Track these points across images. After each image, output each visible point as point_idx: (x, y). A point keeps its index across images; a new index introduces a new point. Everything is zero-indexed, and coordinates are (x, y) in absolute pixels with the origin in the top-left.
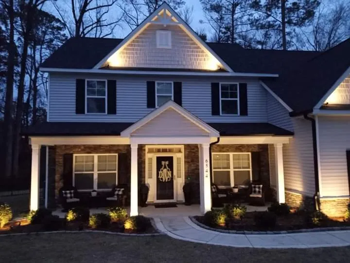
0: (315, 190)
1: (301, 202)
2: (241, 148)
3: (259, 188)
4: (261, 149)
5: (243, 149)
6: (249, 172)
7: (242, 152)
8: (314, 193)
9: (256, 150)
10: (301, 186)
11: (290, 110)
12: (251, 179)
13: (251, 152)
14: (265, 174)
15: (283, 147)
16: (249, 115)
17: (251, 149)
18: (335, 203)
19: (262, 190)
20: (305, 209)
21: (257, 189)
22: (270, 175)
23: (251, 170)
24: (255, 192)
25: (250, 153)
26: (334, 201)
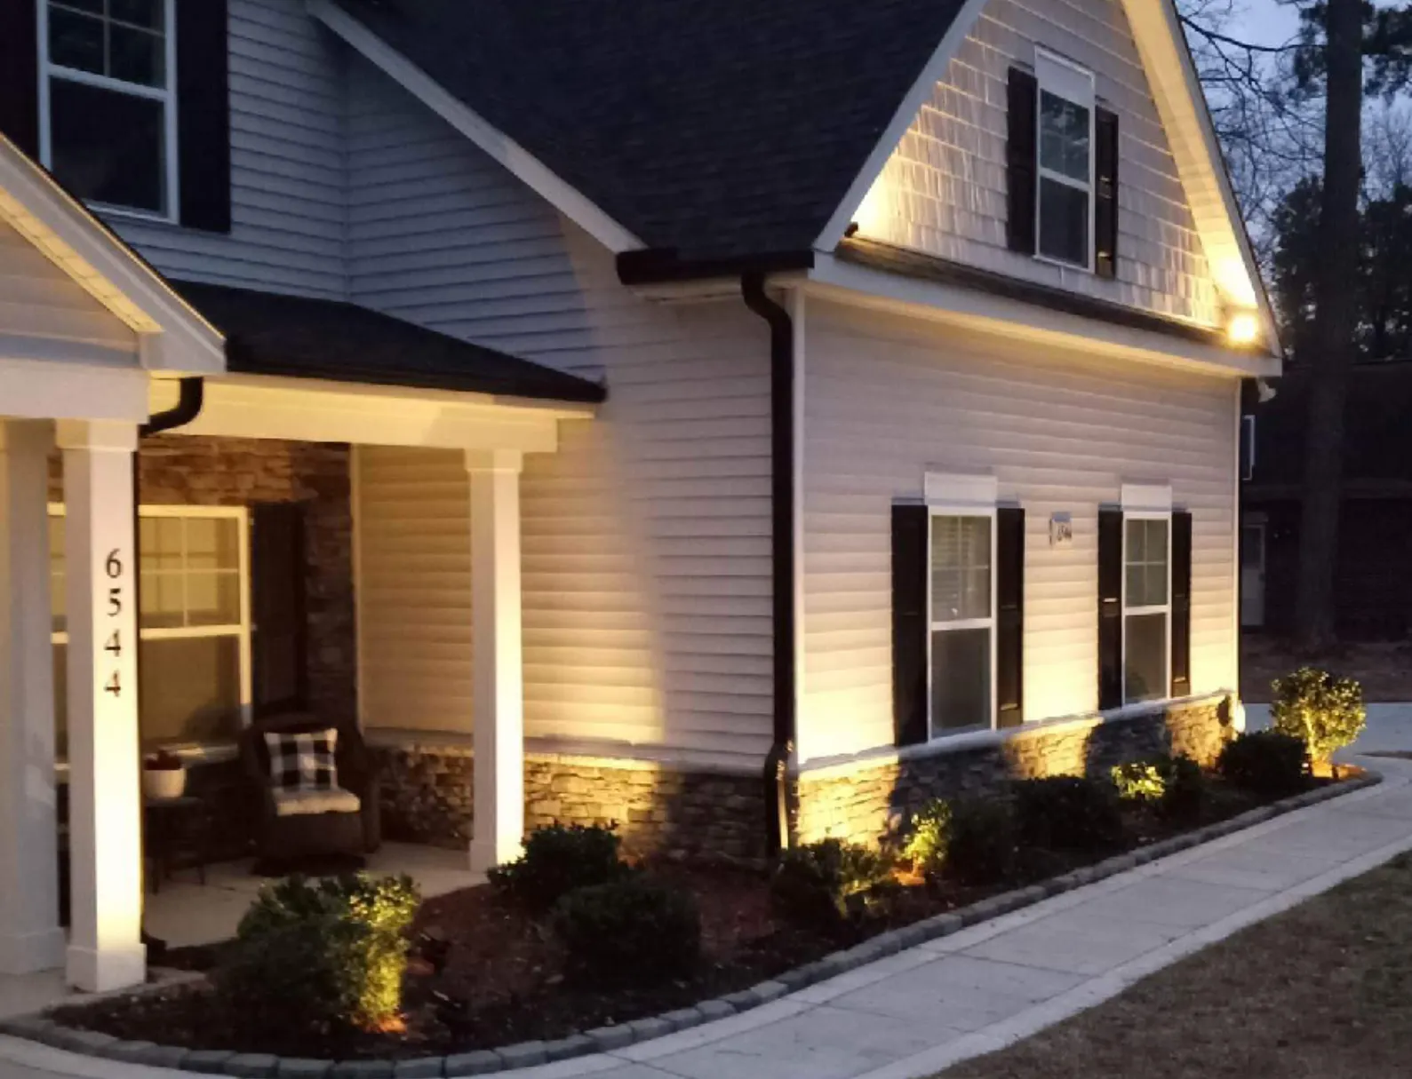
0: (768, 728)
1: (640, 806)
2: (183, 470)
3: (320, 748)
4: (308, 481)
5: (198, 484)
6: (230, 644)
7: (190, 499)
8: (765, 747)
9: (279, 488)
10: (647, 711)
11: (616, 239)
12: (246, 696)
13: (248, 503)
14: (330, 655)
15: (523, 477)
16: (236, 233)
17: (246, 484)
18: (847, 791)
19: (337, 764)
20: (676, 846)
21: (308, 763)
22: (361, 662)
23: (242, 630)
24: (292, 779)
25: (240, 514)
26: (846, 780)
